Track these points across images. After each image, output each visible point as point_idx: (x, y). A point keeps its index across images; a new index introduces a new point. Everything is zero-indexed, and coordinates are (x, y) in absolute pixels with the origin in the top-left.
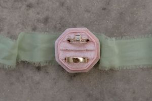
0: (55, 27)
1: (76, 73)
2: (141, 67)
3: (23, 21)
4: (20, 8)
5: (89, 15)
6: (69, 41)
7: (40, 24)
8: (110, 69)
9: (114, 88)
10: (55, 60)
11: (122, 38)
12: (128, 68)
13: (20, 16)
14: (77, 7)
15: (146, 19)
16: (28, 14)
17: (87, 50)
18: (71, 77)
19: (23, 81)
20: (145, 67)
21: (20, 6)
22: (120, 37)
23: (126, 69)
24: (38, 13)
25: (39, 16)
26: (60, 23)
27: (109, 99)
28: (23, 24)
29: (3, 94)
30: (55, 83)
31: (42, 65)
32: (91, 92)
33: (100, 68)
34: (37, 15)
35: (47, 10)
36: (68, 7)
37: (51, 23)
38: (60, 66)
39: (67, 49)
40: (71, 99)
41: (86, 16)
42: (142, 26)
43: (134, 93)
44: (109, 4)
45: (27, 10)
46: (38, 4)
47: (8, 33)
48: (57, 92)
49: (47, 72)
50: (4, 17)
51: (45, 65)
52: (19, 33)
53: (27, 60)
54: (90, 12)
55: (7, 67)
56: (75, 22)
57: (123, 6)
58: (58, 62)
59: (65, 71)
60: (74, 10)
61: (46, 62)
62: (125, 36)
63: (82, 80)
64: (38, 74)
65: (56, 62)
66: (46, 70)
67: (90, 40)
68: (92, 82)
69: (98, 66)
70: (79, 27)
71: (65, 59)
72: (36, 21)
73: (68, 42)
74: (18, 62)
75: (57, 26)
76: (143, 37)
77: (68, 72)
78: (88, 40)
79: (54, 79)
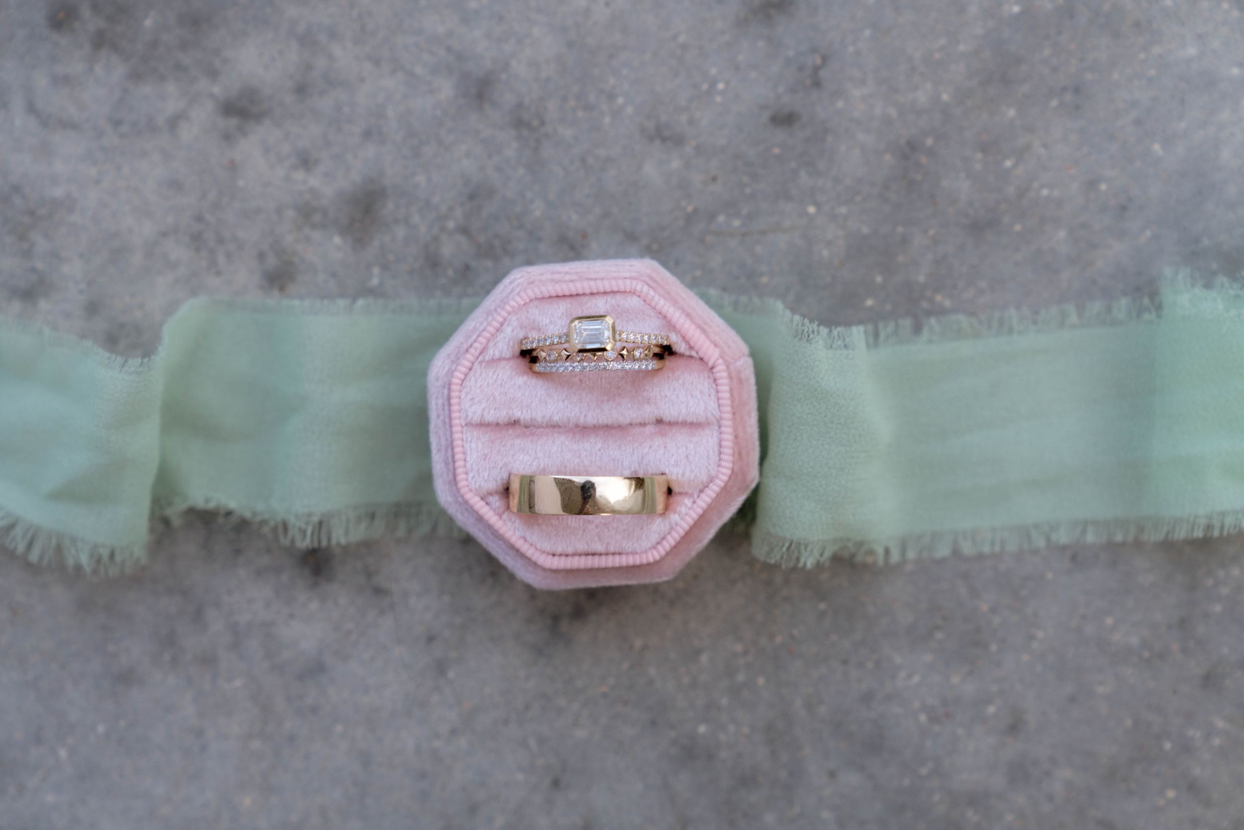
0: (433, 262)
1: (591, 594)
2: (1063, 537)
3: (199, 218)
4: (174, 123)
5: (676, 164)
6: (529, 356)
7: (317, 235)
8: (837, 559)
9: (867, 698)
10: (434, 502)
11: (917, 329)
12: (967, 549)
13: (175, 185)
14: (588, 108)
15: (1092, 184)
16: (233, 167)
17: (659, 422)
18: (556, 619)
19: (208, 661)
20: (1090, 538)
21: (172, 106)
22: (907, 323)
23: (956, 552)
24: (306, 162)
25: (314, 181)
26: (464, 230)
27: (832, 774)
28: (197, 240)
29: (63, 753)
30: (441, 668)
31: (339, 536)
32: (702, 729)
33: (759, 549)
34: (299, 175)
35: (368, 134)
36: (520, 106)
37: (401, 232)
38: (468, 540)
39: (517, 414)
40: (556, 783)
41: (650, 170)
42: (1062, 234)
43: (1015, 727)
44: (817, 84)
45: (227, 138)
46: (301, 90)
47: (92, 309)
48: (454, 732)
49: (379, 591)
50: (59, 192)
51: (358, 534)
52: (170, 309)
53: (232, 505)
54: (678, 141)
55: (84, 559)
56: (573, 219)
57: (922, 97)
58: (453, 510)
59: (512, 577)
60: (567, 133)
61: (372, 516)
62: (939, 312)
63: (638, 643)
64: (314, 606)
65: (443, 512)
66: (369, 574)
67: (680, 347)
68: (704, 658)
69: (747, 536)
70: (605, 255)
71: (506, 491)
72: (290, 213)
73: (523, 363)
74: (166, 522)
75: (446, 250)
76: (1073, 318)
77: (529, 588)
78: (665, 352)
79: (431, 639)
